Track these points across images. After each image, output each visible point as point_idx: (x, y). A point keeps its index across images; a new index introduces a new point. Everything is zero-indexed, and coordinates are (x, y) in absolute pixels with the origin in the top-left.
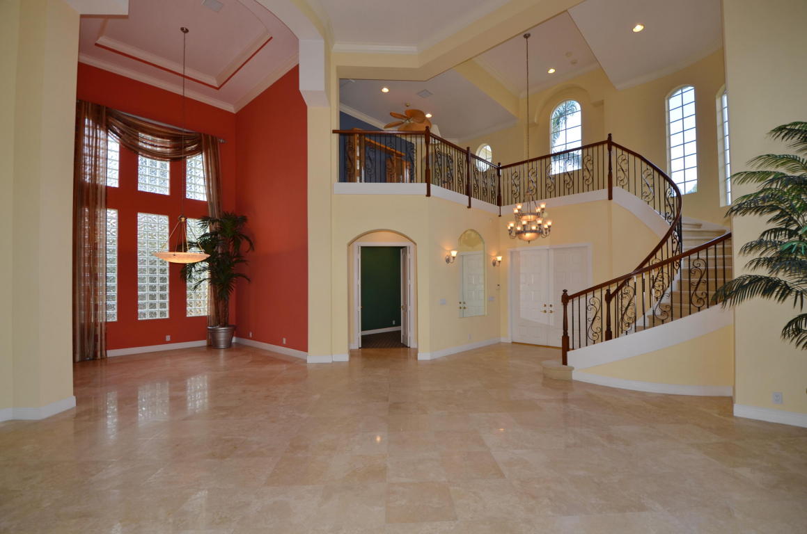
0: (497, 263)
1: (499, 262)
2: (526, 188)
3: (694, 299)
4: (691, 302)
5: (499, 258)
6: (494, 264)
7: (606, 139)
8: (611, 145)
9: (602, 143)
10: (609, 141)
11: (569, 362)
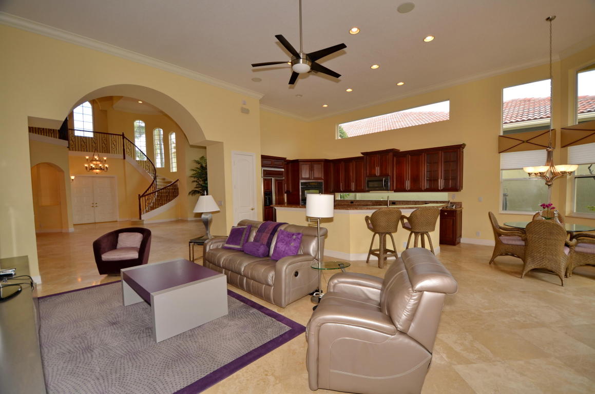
7: (122, 134)
8: (124, 137)
9: (120, 135)
10: (123, 135)
11: (142, 219)
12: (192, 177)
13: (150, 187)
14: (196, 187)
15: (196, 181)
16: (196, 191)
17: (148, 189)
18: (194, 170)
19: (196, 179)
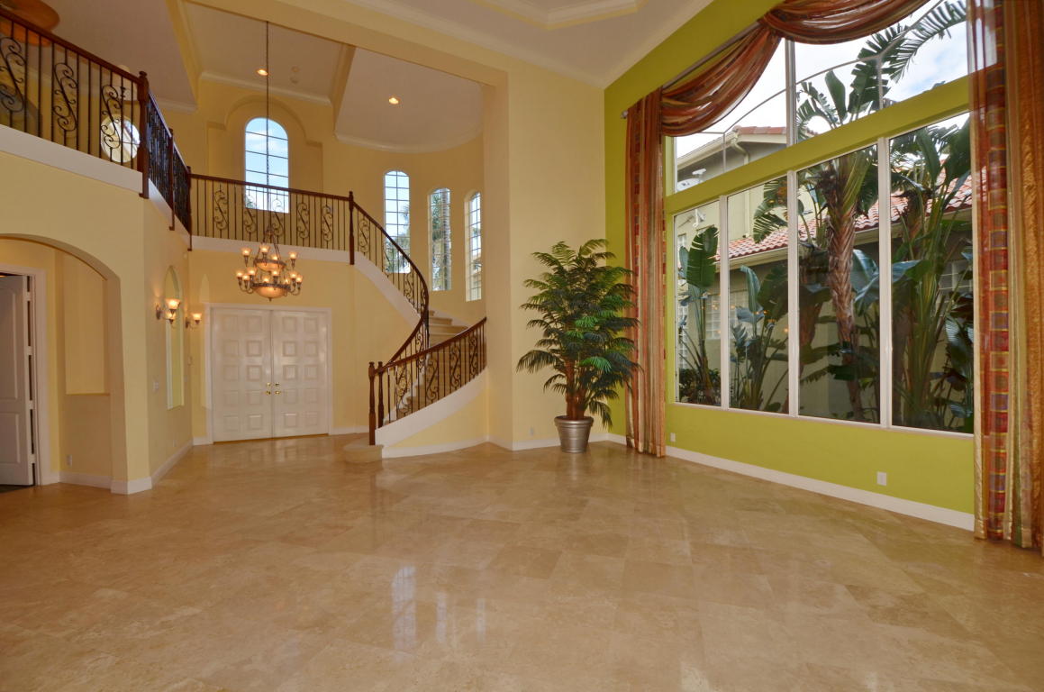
0: (193, 324)
1: (197, 321)
2: (267, 224)
3: (429, 392)
4: (426, 396)
5: (197, 316)
6: (187, 324)
7: (347, 195)
8: (353, 205)
9: (343, 199)
10: (350, 199)
11: (378, 441)
12: (529, 306)
13: (409, 341)
14: (543, 342)
15: (542, 322)
16: (541, 353)
17: (404, 347)
18: (536, 284)
19: (540, 315)
